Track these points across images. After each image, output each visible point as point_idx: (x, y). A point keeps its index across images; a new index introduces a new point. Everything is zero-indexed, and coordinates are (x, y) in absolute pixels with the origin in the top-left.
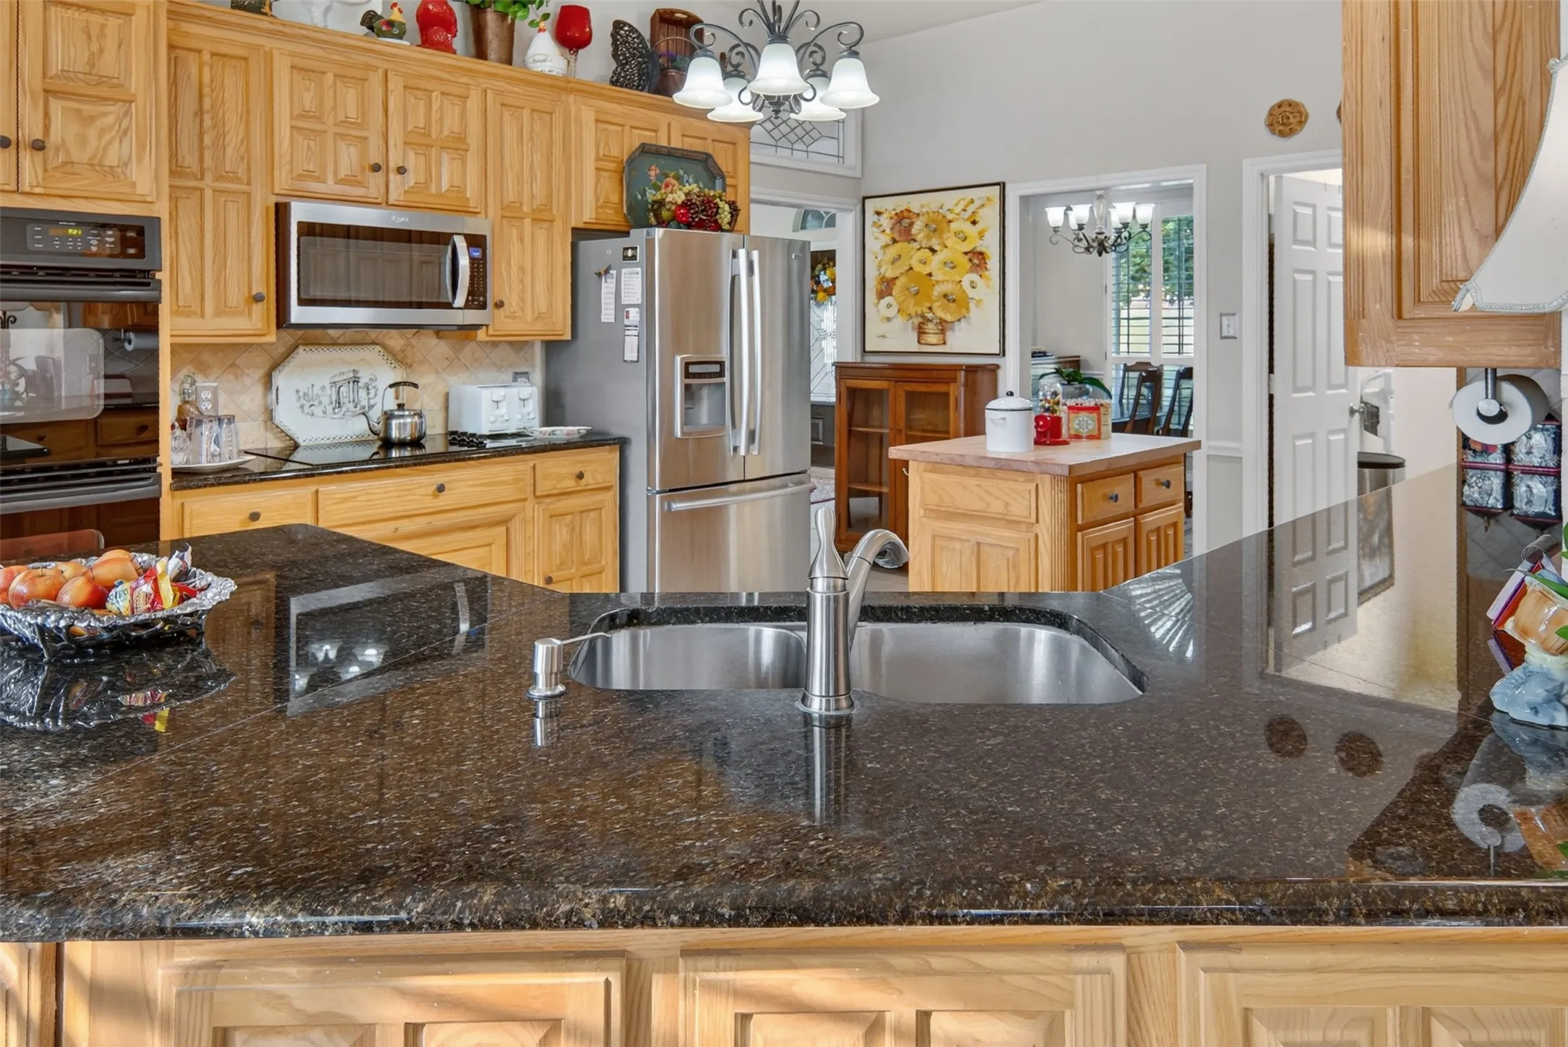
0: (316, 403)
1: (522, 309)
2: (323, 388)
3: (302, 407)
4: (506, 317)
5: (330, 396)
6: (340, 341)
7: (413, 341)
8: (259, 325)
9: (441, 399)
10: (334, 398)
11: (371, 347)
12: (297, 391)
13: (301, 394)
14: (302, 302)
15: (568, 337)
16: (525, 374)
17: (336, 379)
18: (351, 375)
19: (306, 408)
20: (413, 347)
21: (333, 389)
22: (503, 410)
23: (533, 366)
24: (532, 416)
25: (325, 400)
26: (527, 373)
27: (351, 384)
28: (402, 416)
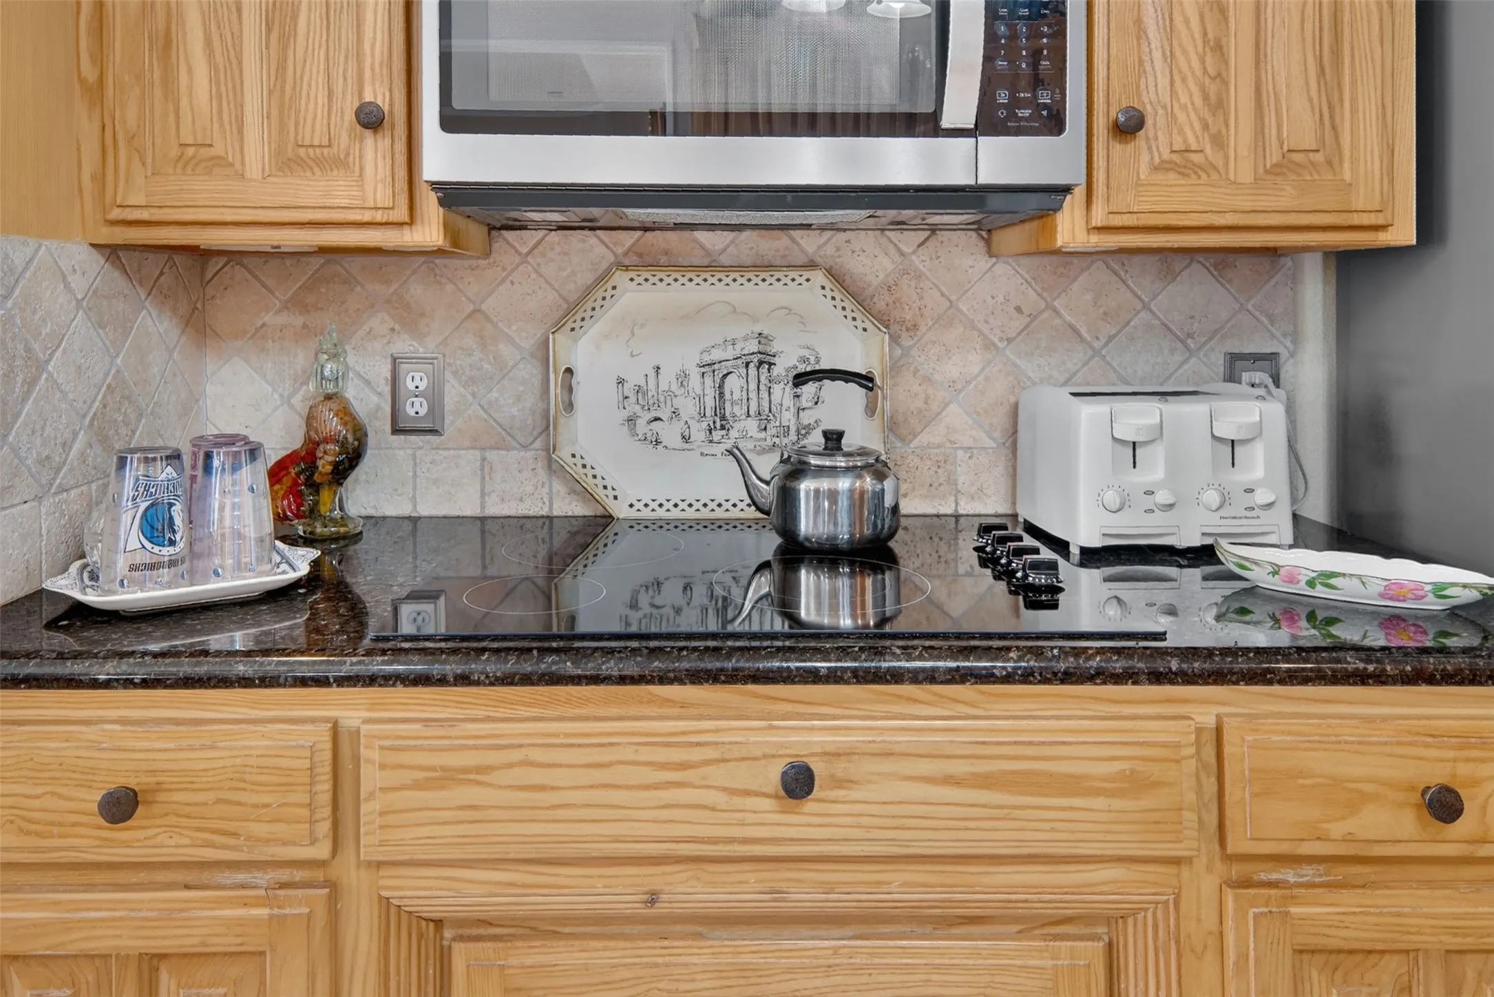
0: (665, 413)
1: (1219, 141)
2: (683, 378)
3: (631, 420)
4: (1156, 169)
5: (700, 398)
6: (724, 260)
7: (920, 261)
8: (382, 196)
9: (1000, 419)
10: (710, 403)
11: (800, 276)
12: (621, 382)
13: (628, 389)
14: (453, 121)
15: (1404, 233)
16: (1269, 363)
17: (717, 355)
18: (753, 346)
19: (642, 427)
20: (919, 276)
21: (708, 381)
22: (1154, 468)
23: (1296, 336)
24: (1261, 497)
25: (688, 408)
26: (1273, 357)
27: (752, 370)
28: (833, 471)
